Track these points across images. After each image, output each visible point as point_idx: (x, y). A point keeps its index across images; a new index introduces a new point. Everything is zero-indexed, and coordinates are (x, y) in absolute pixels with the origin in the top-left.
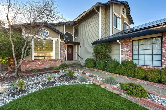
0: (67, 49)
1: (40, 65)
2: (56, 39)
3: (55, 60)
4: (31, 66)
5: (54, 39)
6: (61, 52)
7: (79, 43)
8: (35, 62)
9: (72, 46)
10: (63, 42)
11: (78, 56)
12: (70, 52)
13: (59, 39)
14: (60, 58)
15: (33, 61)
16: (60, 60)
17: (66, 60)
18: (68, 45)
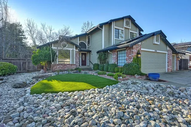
0: (81, 56)
1: (61, 67)
2: (72, 49)
3: (72, 65)
4: (56, 68)
5: (71, 49)
6: (76, 59)
7: (91, 51)
8: (59, 65)
9: (86, 53)
10: (77, 50)
11: (90, 62)
12: (84, 59)
13: (74, 49)
14: (75, 64)
15: (58, 65)
16: (75, 65)
17: (80, 66)
18: (82, 53)
